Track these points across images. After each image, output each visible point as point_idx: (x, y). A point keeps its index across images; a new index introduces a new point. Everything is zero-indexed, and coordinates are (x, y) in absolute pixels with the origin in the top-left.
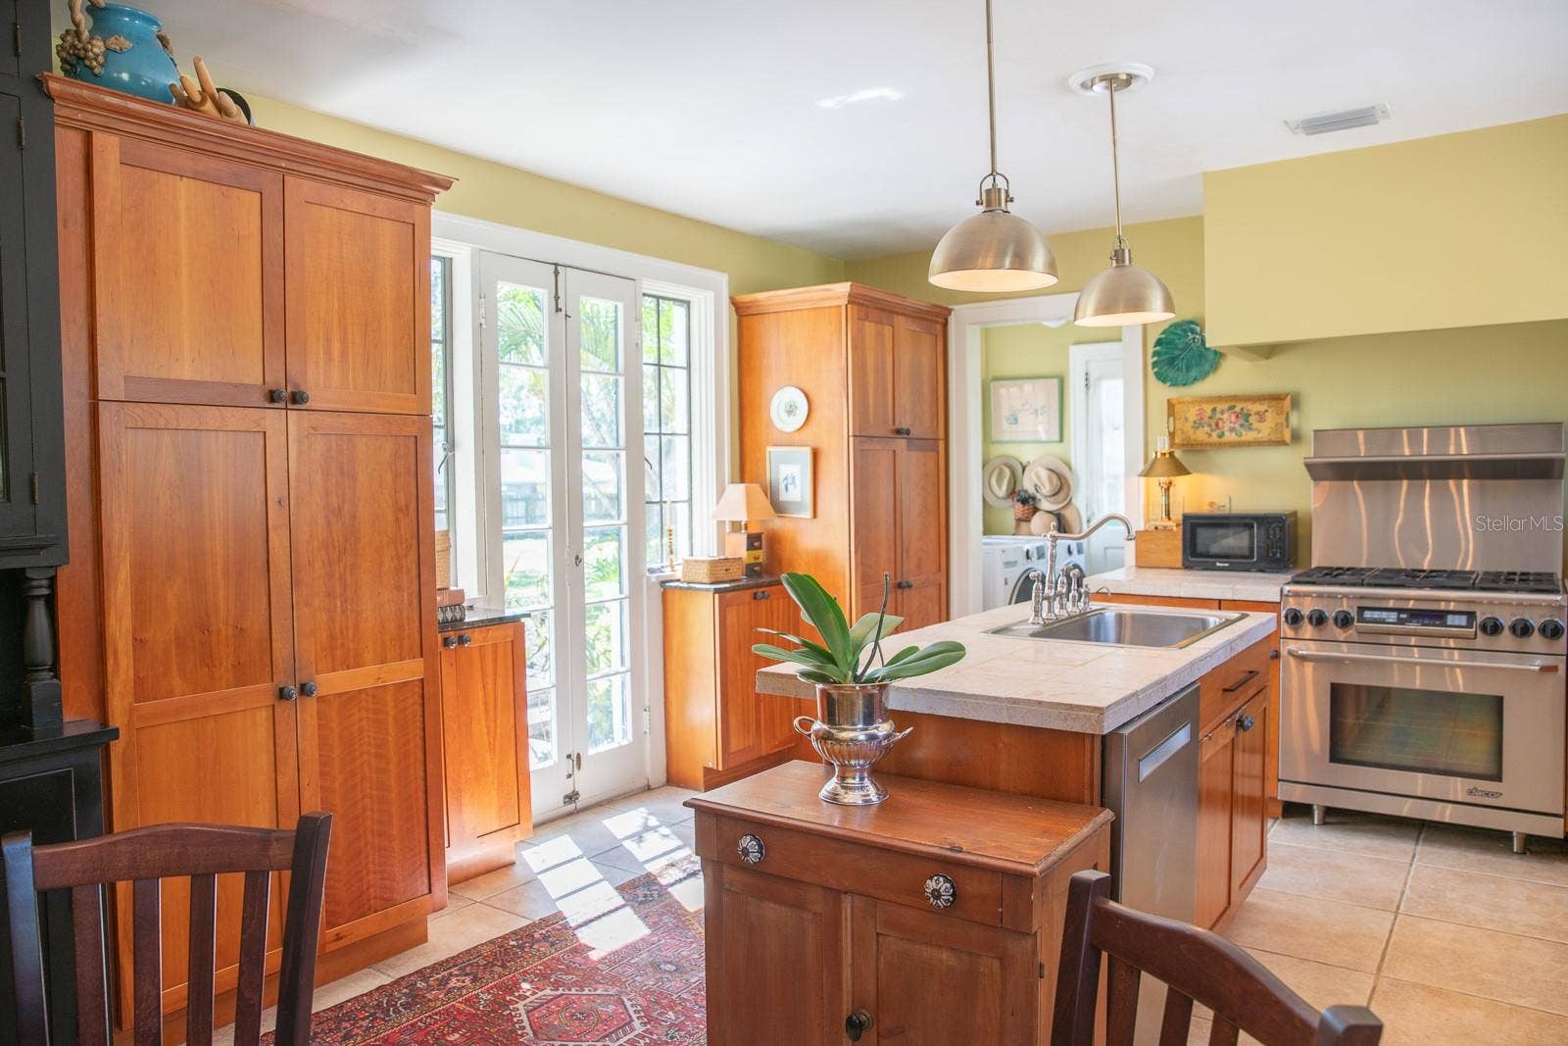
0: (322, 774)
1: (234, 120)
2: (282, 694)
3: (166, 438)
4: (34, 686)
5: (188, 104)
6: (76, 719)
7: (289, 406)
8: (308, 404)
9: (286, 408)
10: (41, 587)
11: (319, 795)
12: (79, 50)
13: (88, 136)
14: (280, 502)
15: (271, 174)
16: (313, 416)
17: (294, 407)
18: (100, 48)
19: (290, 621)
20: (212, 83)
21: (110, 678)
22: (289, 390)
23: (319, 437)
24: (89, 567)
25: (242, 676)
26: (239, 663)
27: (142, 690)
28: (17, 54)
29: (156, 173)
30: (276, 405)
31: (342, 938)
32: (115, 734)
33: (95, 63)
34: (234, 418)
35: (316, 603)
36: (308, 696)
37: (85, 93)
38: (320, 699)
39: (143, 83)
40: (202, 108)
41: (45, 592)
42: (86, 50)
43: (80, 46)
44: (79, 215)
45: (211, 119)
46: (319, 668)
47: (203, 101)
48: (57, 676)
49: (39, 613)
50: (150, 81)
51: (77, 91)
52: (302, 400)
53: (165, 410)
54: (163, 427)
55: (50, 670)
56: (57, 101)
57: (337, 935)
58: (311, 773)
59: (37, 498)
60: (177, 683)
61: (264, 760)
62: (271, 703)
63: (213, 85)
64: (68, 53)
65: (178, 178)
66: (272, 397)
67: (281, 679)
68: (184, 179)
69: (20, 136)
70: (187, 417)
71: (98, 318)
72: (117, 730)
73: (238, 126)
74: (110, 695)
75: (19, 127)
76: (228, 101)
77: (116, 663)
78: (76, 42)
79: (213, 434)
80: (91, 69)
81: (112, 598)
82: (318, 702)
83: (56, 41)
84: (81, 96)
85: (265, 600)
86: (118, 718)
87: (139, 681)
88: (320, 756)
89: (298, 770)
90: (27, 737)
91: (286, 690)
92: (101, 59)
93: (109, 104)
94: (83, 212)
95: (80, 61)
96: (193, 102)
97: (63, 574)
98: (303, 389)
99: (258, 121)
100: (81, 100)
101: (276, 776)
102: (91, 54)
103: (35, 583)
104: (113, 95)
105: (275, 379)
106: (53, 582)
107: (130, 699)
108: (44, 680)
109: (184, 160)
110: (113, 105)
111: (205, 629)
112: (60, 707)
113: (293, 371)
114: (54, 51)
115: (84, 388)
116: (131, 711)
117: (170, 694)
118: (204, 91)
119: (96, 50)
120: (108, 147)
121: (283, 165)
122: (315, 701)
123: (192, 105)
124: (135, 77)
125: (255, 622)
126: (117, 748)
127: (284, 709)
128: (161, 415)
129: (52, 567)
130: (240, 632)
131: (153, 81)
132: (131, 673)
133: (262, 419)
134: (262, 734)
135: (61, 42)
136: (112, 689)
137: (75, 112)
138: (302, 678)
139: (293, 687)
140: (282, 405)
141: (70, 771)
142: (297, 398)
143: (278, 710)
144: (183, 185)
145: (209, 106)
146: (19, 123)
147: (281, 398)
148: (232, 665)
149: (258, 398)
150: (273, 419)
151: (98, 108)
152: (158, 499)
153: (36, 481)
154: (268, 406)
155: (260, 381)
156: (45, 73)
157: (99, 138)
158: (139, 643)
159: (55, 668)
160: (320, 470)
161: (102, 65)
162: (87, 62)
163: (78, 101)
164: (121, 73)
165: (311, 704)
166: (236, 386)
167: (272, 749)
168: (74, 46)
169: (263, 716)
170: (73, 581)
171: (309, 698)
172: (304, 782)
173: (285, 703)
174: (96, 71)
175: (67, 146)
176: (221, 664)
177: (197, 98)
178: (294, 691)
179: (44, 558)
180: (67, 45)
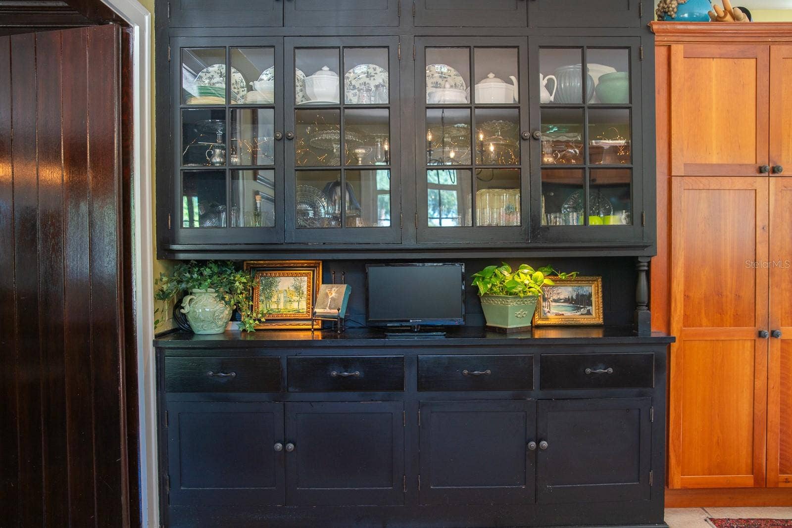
0: (782, 384)
1: (743, 21)
2: (760, 335)
3: (704, 194)
4: (640, 312)
5: (718, 19)
6: (657, 331)
7: (771, 175)
8: (782, 173)
9: (769, 176)
10: (644, 266)
11: (779, 396)
12: (666, 8)
13: (669, 47)
14: (763, 228)
15: (762, 46)
16: (785, 180)
17: (773, 175)
18: (674, 4)
19: (767, 294)
20: (731, 6)
21: (672, 313)
22: (771, 166)
23: (788, 192)
24: (665, 259)
25: (738, 321)
26: (737, 314)
27: (687, 321)
28: (640, 17)
29: (701, 59)
30: (763, 175)
31: (789, 482)
32: (674, 339)
33: (672, 13)
34: (739, 183)
35: (784, 285)
36: (776, 337)
37: (669, 27)
38: (783, 341)
39: (695, 16)
40: (725, 19)
41: (646, 268)
42: (668, 7)
43: (666, 6)
44: (665, 86)
45: (729, 24)
46: (784, 322)
47: (725, 15)
48: (649, 309)
49: (643, 277)
50: (698, 14)
51: (665, 27)
52: (778, 170)
53: (704, 180)
54: (701, 188)
55: (647, 306)
56: (656, 34)
57: (786, 479)
58: (775, 382)
59: (644, 223)
60: (704, 321)
61: (748, 370)
62: (753, 338)
63: (731, 5)
64: (661, 12)
65: (712, 59)
66: (761, 170)
67: (761, 326)
68: (715, 59)
69: (640, 53)
70: (714, 183)
71: (672, 136)
72: (675, 338)
73: (745, 24)
74: (672, 322)
75: (640, 50)
76: (739, 12)
77: (676, 306)
78: (664, 5)
79: (727, 191)
80: (671, 16)
81: (675, 274)
82: (781, 342)
83: (656, 7)
84: (667, 29)
85: (753, 281)
86: (675, 333)
87: (686, 317)
88: (781, 373)
89: (768, 379)
90: (636, 335)
91: (762, 332)
92: (675, 10)
93: (679, 29)
94: (667, 85)
95: (666, 14)
96: (720, 18)
97: (654, 260)
98: (779, 164)
99: (755, 19)
100: (667, 31)
101: (754, 379)
102: (671, 9)
103: (642, 264)
104: (681, 24)
105: (763, 161)
106: (649, 263)
107: (681, 324)
108: (644, 310)
109: (714, 49)
110: (681, 29)
111: (720, 294)
112: (650, 324)
113: (772, 154)
114: (655, 13)
115: (666, 171)
116: (681, 331)
117: (701, 326)
118: (726, 10)
119: (673, 6)
120: (678, 50)
121: (770, 40)
122: (780, 341)
123: (720, 20)
124: (691, 14)
125: (747, 294)
126: (675, 347)
127: (761, 343)
128: (701, 182)
129: (649, 257)
130: (738, 297)
131: (700, 14)
132: (682, 312)
133: (755, 182)
134: (748, 353)
135: (658, 8)
136: (673, 319)
137: (663, 37)
138: (773, 327)
139: (766, 331)
140: (767, 174)
141: (653, 354)
142: (775, 170)
143: (757, 343)
144: (714, 63)
145: (729, 18)
146: (640, 49)
147: (765, 170)
148: (733, 315)
149: (753, 171)
150: (760, 182)
151: (674, 32)
152: (698, 225)
153: (644, 215)
154: (758, 175)
155: (754, 162)
156: (652, 22)
157: (674, 47)
158: (687, 297)
159: (648, 305)
160: (788, 210)
161: (675, 13)
162: (669, 13)
163: (665, 31)
164: (684, 14)
165: (776, 344)
166: (740, 165)
167: (753, 364)
168: (663, 8)
169: (749, 345)
170: (658, 263)
171: (776, 339)
172: (771, 385)
173: (761, 339)
174: (673, 16)
175: (660, 54)
176: (727, 313)
177: (722, 14)
178: (768, 334)
179: (646, 252)
180: (660, 8)
